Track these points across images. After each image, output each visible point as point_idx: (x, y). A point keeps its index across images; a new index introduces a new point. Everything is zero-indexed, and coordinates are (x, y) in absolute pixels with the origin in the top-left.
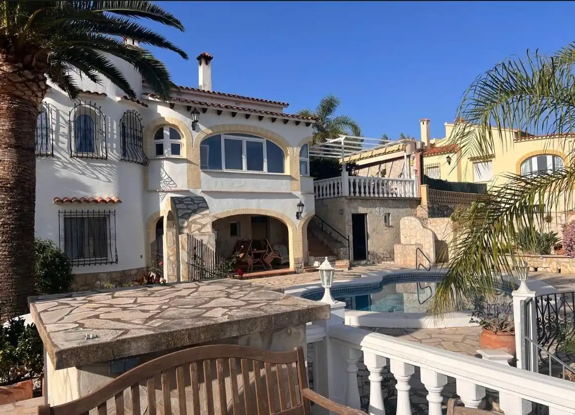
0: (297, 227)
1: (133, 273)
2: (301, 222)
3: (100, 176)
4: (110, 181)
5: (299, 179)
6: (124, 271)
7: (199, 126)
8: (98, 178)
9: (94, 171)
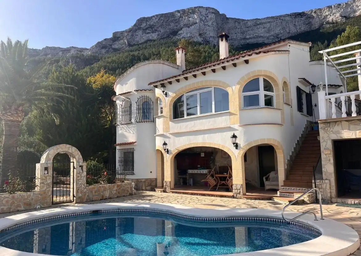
0: (236, 156)
1: (143, 180)
2: (240, 152)
3: (131, 131)
4: (134, 133)
5: (238, 113)
6: (138, 179)
7: (169, 93)
8: (130, 133)
9: (129, 129)
